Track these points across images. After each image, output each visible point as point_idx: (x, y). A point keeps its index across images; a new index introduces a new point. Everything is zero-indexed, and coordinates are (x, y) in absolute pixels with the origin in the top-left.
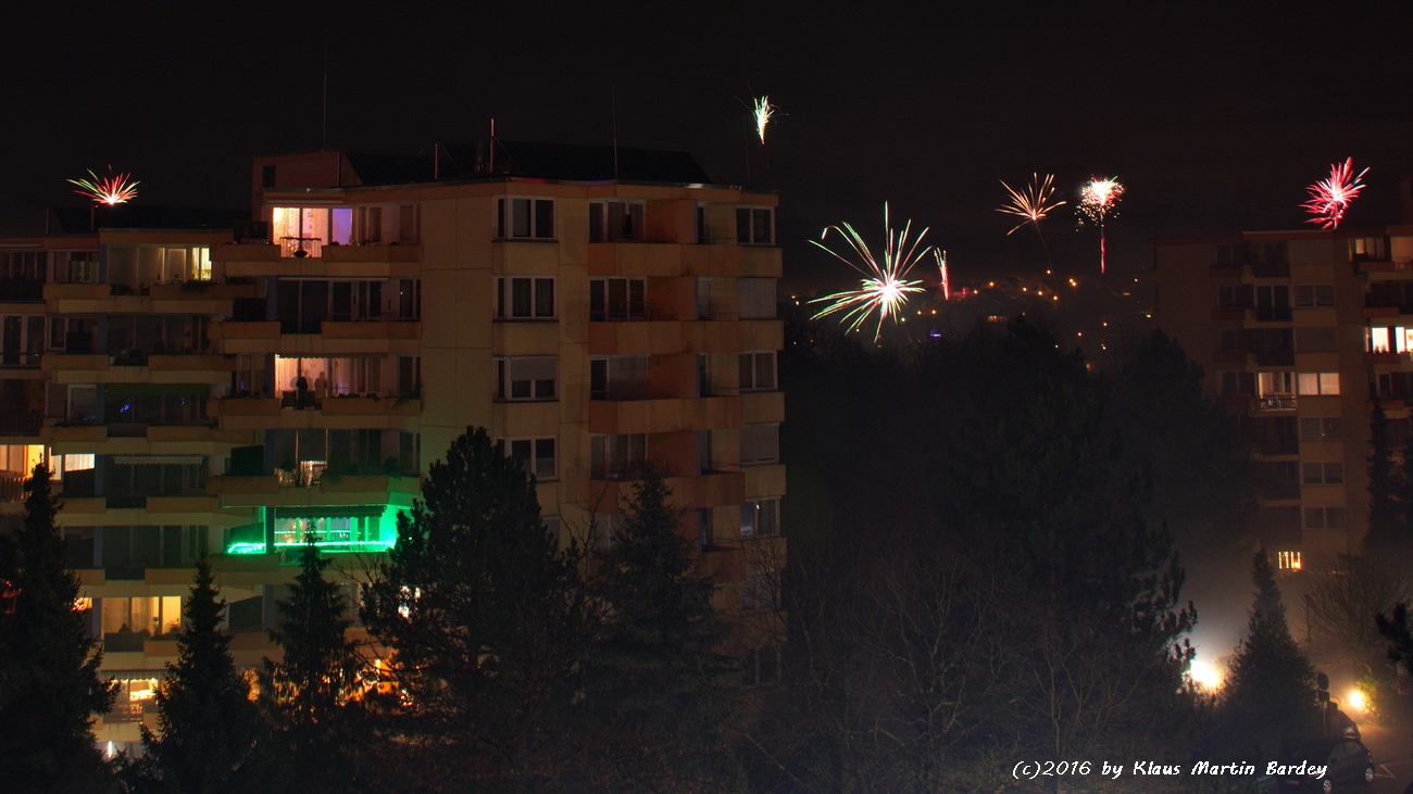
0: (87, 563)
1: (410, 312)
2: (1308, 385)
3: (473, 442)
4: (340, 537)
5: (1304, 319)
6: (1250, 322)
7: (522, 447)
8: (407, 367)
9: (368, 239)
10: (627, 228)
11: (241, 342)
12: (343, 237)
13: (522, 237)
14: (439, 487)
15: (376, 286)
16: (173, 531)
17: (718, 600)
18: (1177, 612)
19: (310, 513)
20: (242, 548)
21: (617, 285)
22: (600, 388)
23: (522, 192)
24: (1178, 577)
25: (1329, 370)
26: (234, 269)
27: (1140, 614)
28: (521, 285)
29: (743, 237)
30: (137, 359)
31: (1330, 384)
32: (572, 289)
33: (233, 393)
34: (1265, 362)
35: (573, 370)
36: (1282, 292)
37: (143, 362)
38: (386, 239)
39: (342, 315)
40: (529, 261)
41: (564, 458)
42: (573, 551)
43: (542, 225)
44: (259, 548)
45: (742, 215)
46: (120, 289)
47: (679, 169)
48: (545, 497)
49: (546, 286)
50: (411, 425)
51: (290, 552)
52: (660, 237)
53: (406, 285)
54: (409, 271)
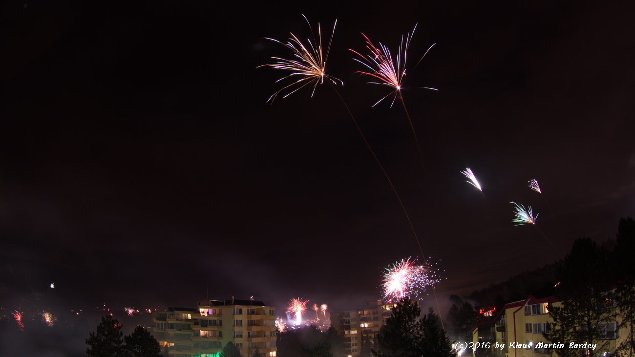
1: (221, 325)
2: (352, 332)
3: (230, 344)
5: (352, 323)
6: (344, 324)
7: (237, 344)
8: (220, 332)
9: (214, 314)
10: (253, 313)
11: (195, 328)
12: (210, 313)
13: (237, 314)
14: (225, 350)
15: (216, 321)
16: (186, 355)
19: (206, 353)
21: (252, 321)
22: (249, 335)
23: (237, 307)
25: (355, 330)
26: (194, 317)
28: (237, 321)
29: (270, 314)
30: (180, 330)
31: (356, 332)
33: (195, 336)
34: (347, 330)
36: (349, 319)
38: (217, 314)
39: (210, 325)
40: (238, 317)
43: (240, 312)
45: (270, 311)
46: (177, 320)
47: (261, 304)
48: (241, 352)
49: (241, 321)
50: (221, 341)
52: (258, 314)
53: (220, 321)
54: (220, 319)
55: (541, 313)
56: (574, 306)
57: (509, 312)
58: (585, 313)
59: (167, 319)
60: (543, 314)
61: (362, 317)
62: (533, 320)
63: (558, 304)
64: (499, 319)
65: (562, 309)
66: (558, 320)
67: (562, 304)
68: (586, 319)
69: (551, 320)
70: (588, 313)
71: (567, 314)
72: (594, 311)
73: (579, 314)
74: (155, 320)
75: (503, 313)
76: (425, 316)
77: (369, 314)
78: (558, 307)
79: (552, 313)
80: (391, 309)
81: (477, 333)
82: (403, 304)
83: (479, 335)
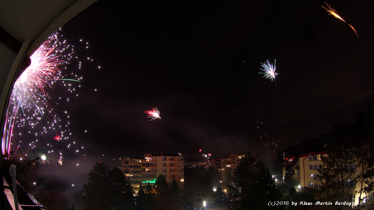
0: (132, 183)
1: (156, 165)
2: (222, 169)
3: (161, 175)
4: (151, 182)
5: (222, 165)
6: (218, 165)
7: (164, 176)
8: (155, 169)
9: (153, 160)
10: (172, 160)
11: (143, 167)
12: (151, 160)
13: (164, 160)
14: (158, 178)
15: (153, 164)
16: (139, 181)
17: (179, 186)
18: (213, 186)
19: (149, 180)
20: (144, 182)
21: (171, 164)
22: (170, 171)
23: (164, 157)
24: (213, 183)
25: (224, 168)
26: (143, 162)
27: (210, 186)
28: (164, 164)
29: (181, 160)
30: (136, 168)
31: (224, 169)
32: (168, 164)
33: (143, 171)
34: (219, 168)
35: (168, 170)
36: (220, 163)
37: (136, 169)
39: (151, 166)
40: (165, 162)
41: (167, 176)
42: (168, 183)
43: (166, 159)
44: (145, 182)
45: (181, 159)
46: (134, 163)
47: (176, 155)
48: (166, 179)
49: (166, 164)
50: (156, 174)
51: (147, 183)
52: (175, 160)
53: (156, 163)
54: (156, 162)
55: (317, 160)
56: (333, 156)
57: (301, 159)
58: (339, 160)
59: (129, 163)
60: (318, 160)
61: (227, 162)
62: (313, 163)
63: (325, 155)
64: (296, 163)
65: (328, 158)
66: (326, 163)
67: (328, 155)
68: (340, 163)
69: (322, 163)
70: (341, 160)
71: (330, 160)
72: (344, 159)
73: (336, 160)
74: (123, 164)
75: (298, 160)
76: (259, 161)
77: (231, 160)
78: (325, 157)
79: (322, 160)
80: (241, 158)
81: (285, 170)
82: (247, 155)
83: (286, 171)
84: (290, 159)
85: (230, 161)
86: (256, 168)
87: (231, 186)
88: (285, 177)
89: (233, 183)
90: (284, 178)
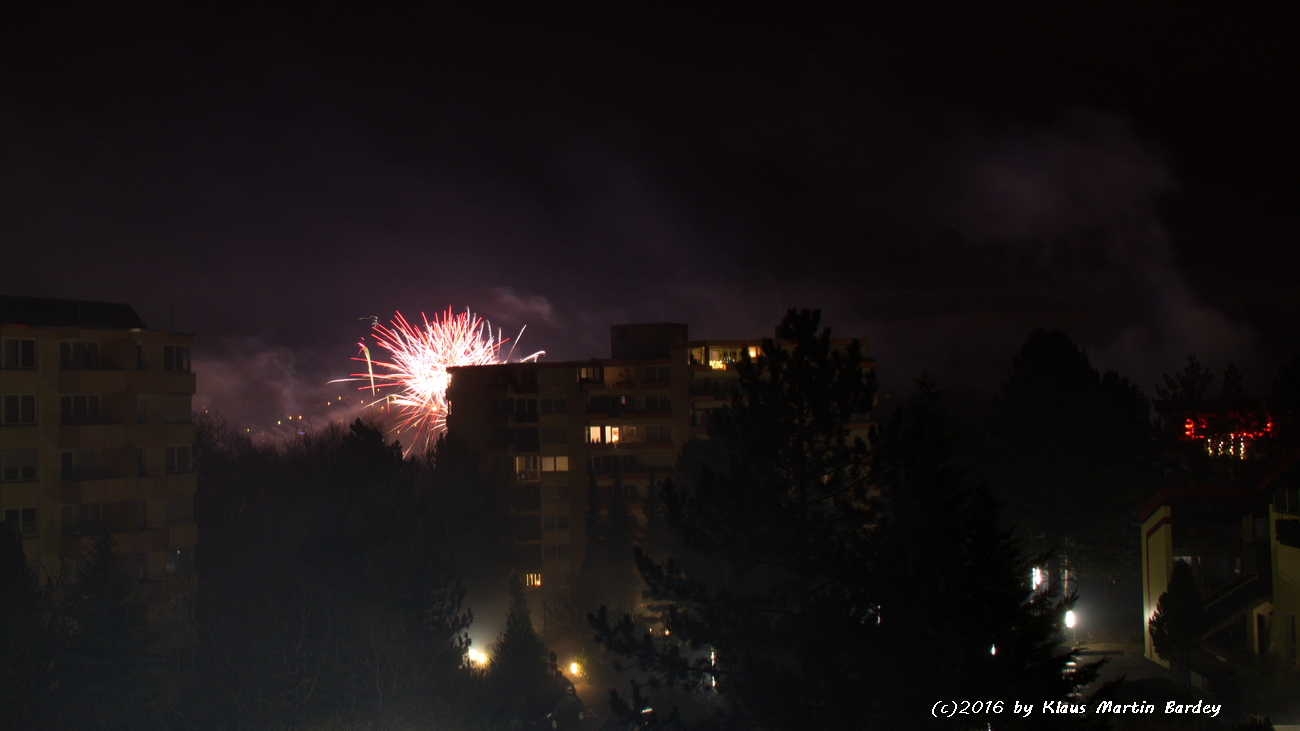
2: (547, 465)
10: (86, 360)
18: (460, 615)
21: (80, 400)
23: (12, 334)
24: (461, 592)
25: (561, 454)
27: (436, 617)
29: (168, 366)
31: (562, 464)
32: (47, 404)
34: (521, 450)
35: (49, 460)
36: (533, 403)
40: (17, 384)
41: (42, 521)
42: (49, 585)
43: (27, 357)
45: (168, 351)
47: (124, 319)
48: (29, 548)
52: (110, 366)
61: (595, 394)
80: (729, 365)
81: (1162, 537)
82: (790, 348)
83: (1177, 545)
84: (1219, 432)
85: (618, 385)
86: (865, 471)
87: (627, 624)
88: (1163, 604)
89: (646, 595)
90: (1149, 614)
